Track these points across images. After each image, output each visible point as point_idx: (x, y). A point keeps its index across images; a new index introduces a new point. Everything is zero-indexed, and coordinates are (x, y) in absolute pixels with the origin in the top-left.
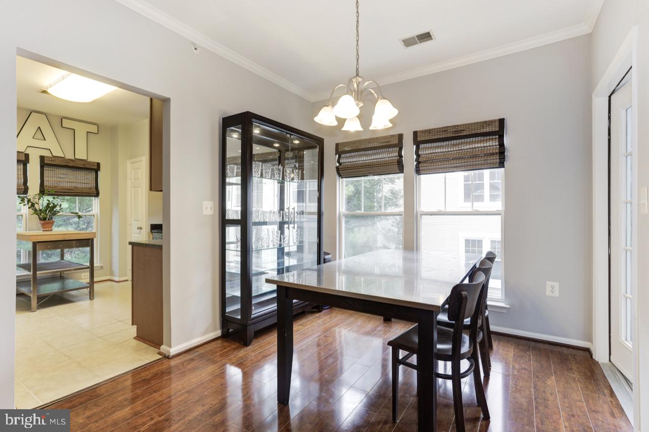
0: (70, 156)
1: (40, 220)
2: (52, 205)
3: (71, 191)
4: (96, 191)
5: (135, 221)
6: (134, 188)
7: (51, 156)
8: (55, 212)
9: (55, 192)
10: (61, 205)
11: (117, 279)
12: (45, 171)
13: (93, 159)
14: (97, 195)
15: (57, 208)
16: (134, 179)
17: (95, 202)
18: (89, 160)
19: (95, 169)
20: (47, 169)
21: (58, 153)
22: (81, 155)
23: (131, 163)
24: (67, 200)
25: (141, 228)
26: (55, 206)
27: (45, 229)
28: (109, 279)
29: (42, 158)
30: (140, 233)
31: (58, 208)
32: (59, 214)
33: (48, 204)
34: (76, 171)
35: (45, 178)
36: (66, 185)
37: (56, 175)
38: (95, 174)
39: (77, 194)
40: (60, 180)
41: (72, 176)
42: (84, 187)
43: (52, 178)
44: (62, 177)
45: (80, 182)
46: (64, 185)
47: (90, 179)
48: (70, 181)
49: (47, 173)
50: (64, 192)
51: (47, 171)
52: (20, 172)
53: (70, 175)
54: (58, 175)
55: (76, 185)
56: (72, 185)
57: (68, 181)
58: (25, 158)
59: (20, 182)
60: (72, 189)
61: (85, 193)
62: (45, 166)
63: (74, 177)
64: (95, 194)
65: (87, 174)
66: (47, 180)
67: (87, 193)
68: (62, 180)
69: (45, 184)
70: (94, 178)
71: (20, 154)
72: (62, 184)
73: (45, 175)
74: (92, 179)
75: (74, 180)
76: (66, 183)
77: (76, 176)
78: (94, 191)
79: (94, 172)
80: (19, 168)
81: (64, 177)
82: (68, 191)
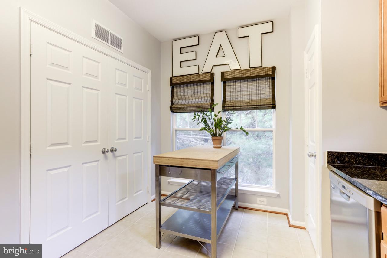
0: (245, 67)
3: (247, 105)
4: (273, 102)
7: (230, 70)
12: (226, 87)
13: (267, 64)
14: (273, 106)
18: (264, 66)
19: (270, 75)
20: (228, 84)
21: (235, 66)
22: (256, 62)
27: (216, 146)
28: (286, 213)
29: (222, 74)
34: (252, 82)
35: (226, 94)
36: (243, 98)
37: (235, 89)
38: (271, 82)
39: (252, 107)
40: (238, 94)
41: (249, 88)
42: (259, 98)
43: (231, 93)
44: (240, 90)
45: (256, 93)
46: (242, 98)
47: (267, 88)
48: (247, 94)
49: (228, 88)
50: (241, 106)
51: (228, 87)
52: (209, 91)
53: (247, 87)
54: (236, 89)
55: (252, 97)
56: (249, 98)
57: (245, 94)
58: (211, 77)
59: (208, 100)
60: (249, 102)
61: (260, 105)
62: (226, 82)
63: (250, 89)
64: (271, 106)
65: (263, 83)
66: (228, 95)
67: (262, 105)
68: (240, 94)
69: (226, 99)
70: (271, 86)
71: (208, 74)
72: (240, 98)
73: (226, 91)
74: (269, 88)
75: (250, 92)
76: (243, 96)
77: (252, 88)
78: (270, 102)
79: (271, 79)
80: (209, 88)
81: (241, 90)
82: (245, 105)
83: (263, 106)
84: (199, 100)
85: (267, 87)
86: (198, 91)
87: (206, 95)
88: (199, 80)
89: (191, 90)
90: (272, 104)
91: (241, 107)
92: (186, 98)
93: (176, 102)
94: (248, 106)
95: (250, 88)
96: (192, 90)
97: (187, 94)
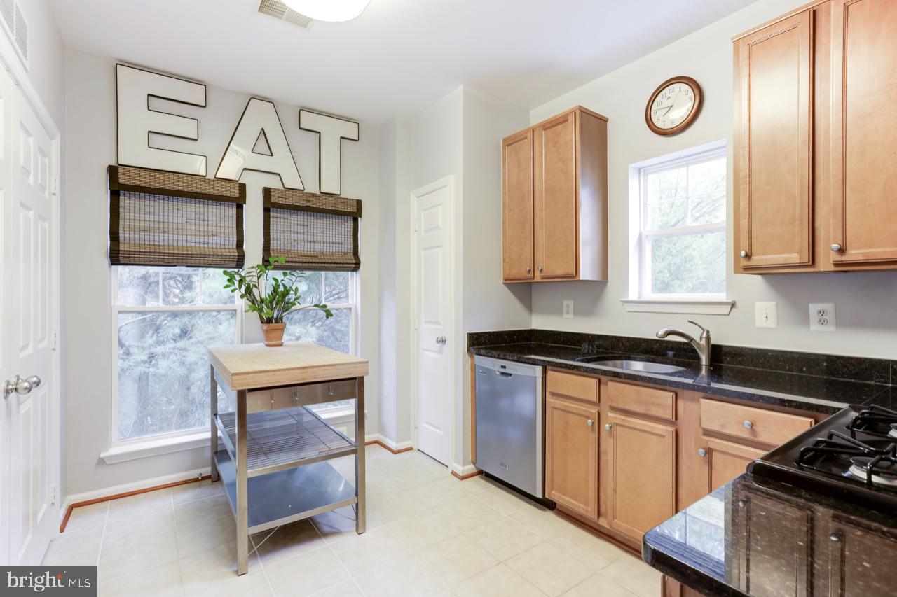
0: (312, 188)
1: (262, 322)
2: (281, 289)
3: (314, 261)
4: (355, 259)
5: (426, 322)
6: (424, 249)
7: (282, 188)
8: (287, 303)
9: (286, 262)
10: (297, 289)
11: (393, 444)
12: (271, 219)
13: (350, 193)
14: (356, 267)
15: (290, 296)
16: (426, 231)
17: (353, 281)
18: (342, 196)
19: (353, 213)
20: (275, 215)
21: (292, 182)
22: (330, 185)
23: (418, 197)
24: (306, 279)
25: (443, 341)
26: (287, 292)
27: (269, 343)
28: (375, 439)
29: (267, 191)
30: (440, 352)
31: (292, 296)
32: (294, 308)
33: (276, 288)
34: (322, 218)
35: (271, 234)
36: (306, 247)
37: (289, 227)
38: (352, 224)
39: (323, 265)
40: (296, 238)
41: (315, 229)
42: (334, 251)
43: (282, 234)
44: (299, 230)
45: (328, 240)
46: (303, 247)
47: (346, 234)
48: (312, 240)
49: (275, 223)
50: (302, 262)
51: (275, 220)
52: (230, 222)
53: (312, 226)
54: (292, 227)
55: (322, 248)
56: (316, 247)
57: (309, 239)
58: (240, 193)
59: (231, 242)
60: (316, 255)
61: (337, 263)
62: (271, 209)
63: (318, 232)
64: (354, 265)
65: (340, 224)
66: (275, 237)
67: (340, 263)
68: (299, 238)
69: (271, 245)
70: (352, 232)
71: (232, 184)
72: (299, 247)
73: (271, 228)
74: (349, 234)
75: (318, 237)
76: (306, 244)
77: (322, 230)
78: (352, 259)
79: (352, 220)
80: (231, 214)
81: (302, 231)
82: (309, 259)
83: (341, 265)
84: (206, 241)
85: (346, 232)
86: (202, 216)
87: (223, 231)
88: (207, 192)
89: (180, 212)
90: (355, 264)
91: (304, 265)
92: (166, 230)
93: (132, 236)
94: (315, 263)
95: (319, 229)
96: (184, 213)
97: (166, 220)
